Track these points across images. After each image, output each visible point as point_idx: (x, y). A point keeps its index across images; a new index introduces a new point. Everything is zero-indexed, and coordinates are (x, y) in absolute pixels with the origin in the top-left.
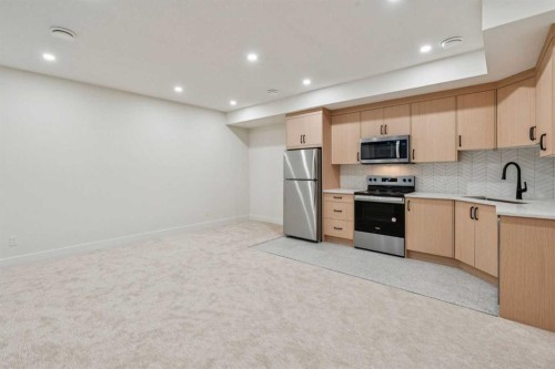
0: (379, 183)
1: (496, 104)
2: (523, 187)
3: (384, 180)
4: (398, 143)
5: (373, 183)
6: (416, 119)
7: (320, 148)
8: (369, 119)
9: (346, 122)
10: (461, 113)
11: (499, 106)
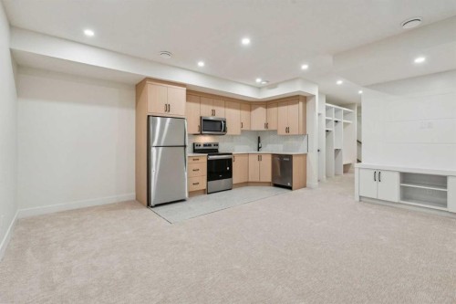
0: (202, 147)
1: (251, 111)
2: (260, 146)
3: (205, 145)
4: (223, 123)
5: (199, 148)
8: (205, 104)
10: (242, 112)
11: (253, 112)
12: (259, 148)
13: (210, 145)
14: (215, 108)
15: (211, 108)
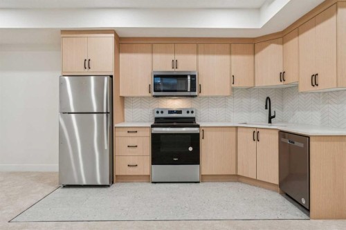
0: (166, 115)
1: (254, 54)
2: (272, 115)
3: (171, 112)
4: (189, 78)
5: (160, 115)
6: (203, 58)
7: (111, 76)
8: (161, 52)
9: (136, 52)
10: (233, 57)
11: (257, 56)
12: (270, 118)
13: (179, 112)
14: (178, 57)
15: (171, 57)
